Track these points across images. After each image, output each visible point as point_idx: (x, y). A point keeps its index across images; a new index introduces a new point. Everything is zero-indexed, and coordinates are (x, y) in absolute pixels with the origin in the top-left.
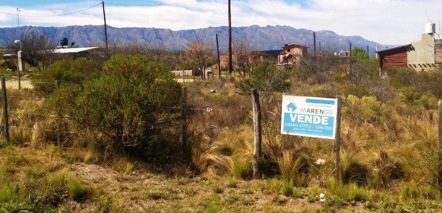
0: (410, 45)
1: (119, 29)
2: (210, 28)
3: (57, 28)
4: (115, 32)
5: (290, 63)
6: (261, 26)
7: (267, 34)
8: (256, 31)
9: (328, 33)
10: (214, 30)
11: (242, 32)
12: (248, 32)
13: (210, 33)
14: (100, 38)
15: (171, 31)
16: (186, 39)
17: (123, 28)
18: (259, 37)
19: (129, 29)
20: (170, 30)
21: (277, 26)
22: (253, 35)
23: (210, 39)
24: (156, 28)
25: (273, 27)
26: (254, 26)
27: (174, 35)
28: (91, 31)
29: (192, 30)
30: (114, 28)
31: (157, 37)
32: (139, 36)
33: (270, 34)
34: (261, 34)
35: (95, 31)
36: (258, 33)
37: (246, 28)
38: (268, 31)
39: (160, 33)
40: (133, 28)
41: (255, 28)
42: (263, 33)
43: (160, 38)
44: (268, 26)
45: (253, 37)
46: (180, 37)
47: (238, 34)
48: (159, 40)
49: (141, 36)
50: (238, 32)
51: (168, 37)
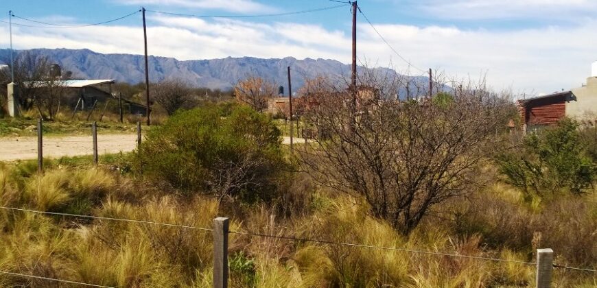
0: (570, 93)
1: (104, 55)
2: (230, 58)
3: (16, 51)
4: (99, 59)
6: (298, 59)
7: (306, 70)
8: (291, 64)
10: (234, 61)
11: (274, 65)
12: (281, 66)
13: (229, 65)
14: (77, 67)
15: (175, 61)
16: (196, 72)
17: (110, 55)
19: (118, 56)
20: (174, 59)
21: (319, 59)
22: (287, 70)
23: (229, 74)
24: (155, 56)
25: (314, 60)
26: (289, 58)
27: (181, 66)
28: (64, 57)
29: (205, 60)
30: (98, 54)
31: (156, 69)
32: (131, 66)
33: (310, 70)
35: (70, 58)
36: (294, 68)
37: (278, 60)
38: (308, 65)
39: (161, 62)
40: (124, 55)
41: (289, 61)
42: (300, 68)
43: (161, 70)
44: (308, 59)
46: (189, 70)
47: (266, 69)
48: (160, 73)
49: (134, 67)
50: (267, 66)
51: (172, 68)
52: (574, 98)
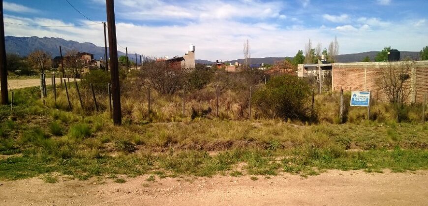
5: (93, 65)
6: (39, 37)
7: (44, 43)
8: (36, 40)
9: (89, 44)
11: (25, 41)
12: (30, 41)
18: (39, 45)
21: (52, 38)
22: (33, 43)
25: (49, 38)
26: (34, 37)
33: (47, 43)
34: (40, 43)
36: (37, 42)
37: (28, 38)
38: (45, 41)
41: (35, 39)
42: (41, 42)
44: (45, 38)
45: (33, 45)
50: (21, 41)
52: (184, 59)
